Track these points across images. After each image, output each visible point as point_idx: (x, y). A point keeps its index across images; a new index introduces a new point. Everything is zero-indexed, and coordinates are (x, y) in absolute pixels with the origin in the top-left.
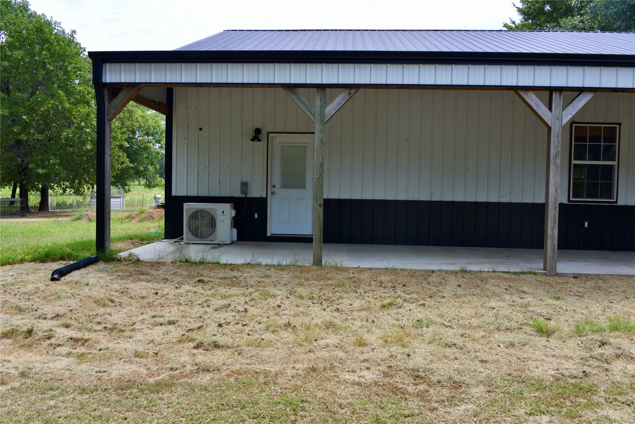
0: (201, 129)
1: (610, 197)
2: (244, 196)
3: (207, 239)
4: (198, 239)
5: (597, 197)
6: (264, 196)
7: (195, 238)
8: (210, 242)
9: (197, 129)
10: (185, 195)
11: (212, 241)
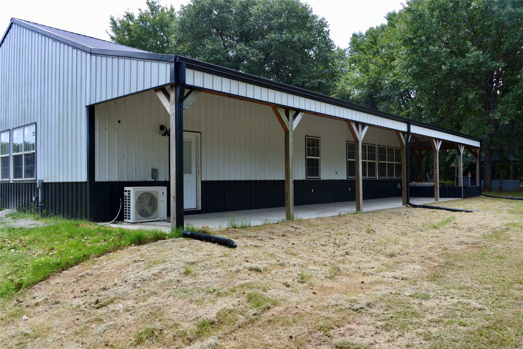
0: (119, 122)
1: (318, 176)
2: (153, 180)
3: (151, 217)
4: (145, 218)
5: (314, 176)
6: (168, 180)
7: (143, 218)
8: (153, 220)
9: (117, 121)
10: (108, 181)
11: (155, 218)
